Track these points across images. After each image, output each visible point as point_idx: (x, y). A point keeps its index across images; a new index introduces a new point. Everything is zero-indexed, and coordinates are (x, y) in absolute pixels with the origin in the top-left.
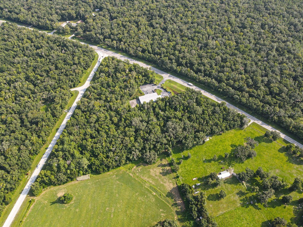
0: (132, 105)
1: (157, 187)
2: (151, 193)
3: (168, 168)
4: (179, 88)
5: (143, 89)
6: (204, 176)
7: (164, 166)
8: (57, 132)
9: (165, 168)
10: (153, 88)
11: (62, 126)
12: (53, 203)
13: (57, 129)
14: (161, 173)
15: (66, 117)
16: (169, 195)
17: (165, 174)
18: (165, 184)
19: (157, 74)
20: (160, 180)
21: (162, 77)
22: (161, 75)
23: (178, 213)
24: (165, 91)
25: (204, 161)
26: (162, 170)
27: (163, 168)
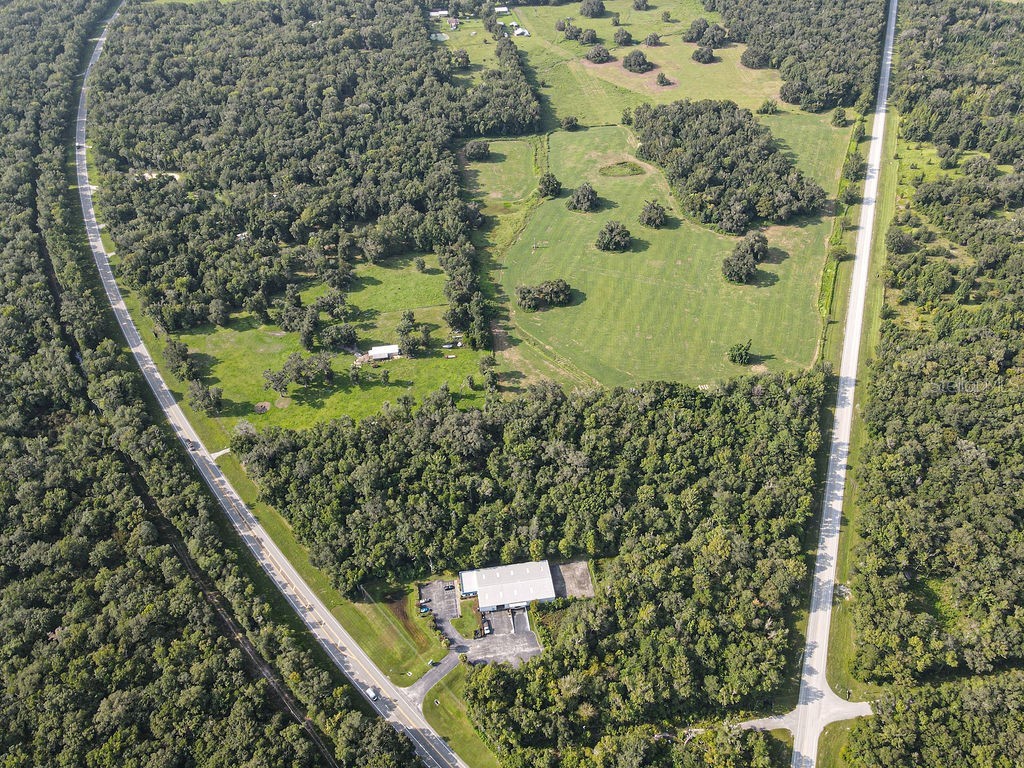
0: (582, 575)
1: (540, 357)
2: (556, 349)
3: (505, 384)
4: (377, 624)
5: (531, 650)
6: (427, 359)
7: (511, 389)
8: (842, 513)
9: (511, 384)
10: (486, 651)
11: (834, 532)
12: (770, 357)
13: (844, 521)
14: (524, 377)
15: (833, 563)
16: (514, 342)
17: (515, 375)
18: (522, 358)
19: (446, 739)
20: (530, 366)
21: (431, 709)
22: (427, 726)
23: (507, 318)
24: (441, 621)
25: (412, 384)
26: (518, 382)
27: (516, 385)
